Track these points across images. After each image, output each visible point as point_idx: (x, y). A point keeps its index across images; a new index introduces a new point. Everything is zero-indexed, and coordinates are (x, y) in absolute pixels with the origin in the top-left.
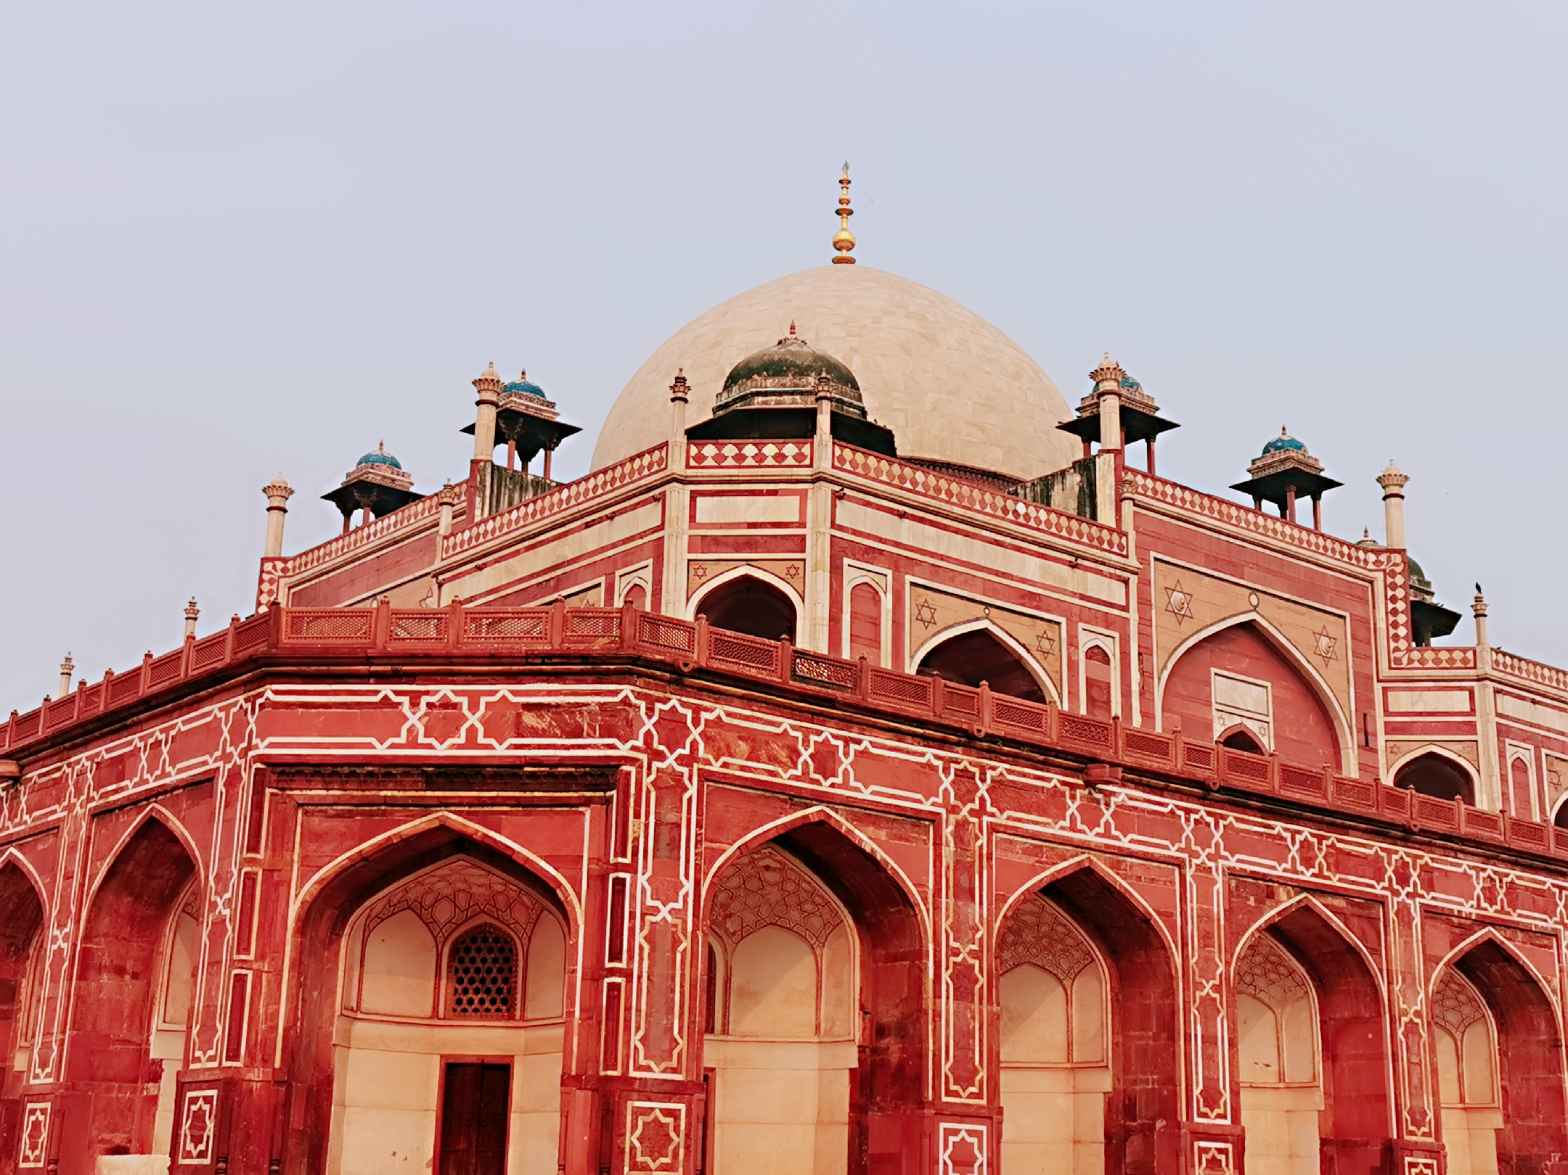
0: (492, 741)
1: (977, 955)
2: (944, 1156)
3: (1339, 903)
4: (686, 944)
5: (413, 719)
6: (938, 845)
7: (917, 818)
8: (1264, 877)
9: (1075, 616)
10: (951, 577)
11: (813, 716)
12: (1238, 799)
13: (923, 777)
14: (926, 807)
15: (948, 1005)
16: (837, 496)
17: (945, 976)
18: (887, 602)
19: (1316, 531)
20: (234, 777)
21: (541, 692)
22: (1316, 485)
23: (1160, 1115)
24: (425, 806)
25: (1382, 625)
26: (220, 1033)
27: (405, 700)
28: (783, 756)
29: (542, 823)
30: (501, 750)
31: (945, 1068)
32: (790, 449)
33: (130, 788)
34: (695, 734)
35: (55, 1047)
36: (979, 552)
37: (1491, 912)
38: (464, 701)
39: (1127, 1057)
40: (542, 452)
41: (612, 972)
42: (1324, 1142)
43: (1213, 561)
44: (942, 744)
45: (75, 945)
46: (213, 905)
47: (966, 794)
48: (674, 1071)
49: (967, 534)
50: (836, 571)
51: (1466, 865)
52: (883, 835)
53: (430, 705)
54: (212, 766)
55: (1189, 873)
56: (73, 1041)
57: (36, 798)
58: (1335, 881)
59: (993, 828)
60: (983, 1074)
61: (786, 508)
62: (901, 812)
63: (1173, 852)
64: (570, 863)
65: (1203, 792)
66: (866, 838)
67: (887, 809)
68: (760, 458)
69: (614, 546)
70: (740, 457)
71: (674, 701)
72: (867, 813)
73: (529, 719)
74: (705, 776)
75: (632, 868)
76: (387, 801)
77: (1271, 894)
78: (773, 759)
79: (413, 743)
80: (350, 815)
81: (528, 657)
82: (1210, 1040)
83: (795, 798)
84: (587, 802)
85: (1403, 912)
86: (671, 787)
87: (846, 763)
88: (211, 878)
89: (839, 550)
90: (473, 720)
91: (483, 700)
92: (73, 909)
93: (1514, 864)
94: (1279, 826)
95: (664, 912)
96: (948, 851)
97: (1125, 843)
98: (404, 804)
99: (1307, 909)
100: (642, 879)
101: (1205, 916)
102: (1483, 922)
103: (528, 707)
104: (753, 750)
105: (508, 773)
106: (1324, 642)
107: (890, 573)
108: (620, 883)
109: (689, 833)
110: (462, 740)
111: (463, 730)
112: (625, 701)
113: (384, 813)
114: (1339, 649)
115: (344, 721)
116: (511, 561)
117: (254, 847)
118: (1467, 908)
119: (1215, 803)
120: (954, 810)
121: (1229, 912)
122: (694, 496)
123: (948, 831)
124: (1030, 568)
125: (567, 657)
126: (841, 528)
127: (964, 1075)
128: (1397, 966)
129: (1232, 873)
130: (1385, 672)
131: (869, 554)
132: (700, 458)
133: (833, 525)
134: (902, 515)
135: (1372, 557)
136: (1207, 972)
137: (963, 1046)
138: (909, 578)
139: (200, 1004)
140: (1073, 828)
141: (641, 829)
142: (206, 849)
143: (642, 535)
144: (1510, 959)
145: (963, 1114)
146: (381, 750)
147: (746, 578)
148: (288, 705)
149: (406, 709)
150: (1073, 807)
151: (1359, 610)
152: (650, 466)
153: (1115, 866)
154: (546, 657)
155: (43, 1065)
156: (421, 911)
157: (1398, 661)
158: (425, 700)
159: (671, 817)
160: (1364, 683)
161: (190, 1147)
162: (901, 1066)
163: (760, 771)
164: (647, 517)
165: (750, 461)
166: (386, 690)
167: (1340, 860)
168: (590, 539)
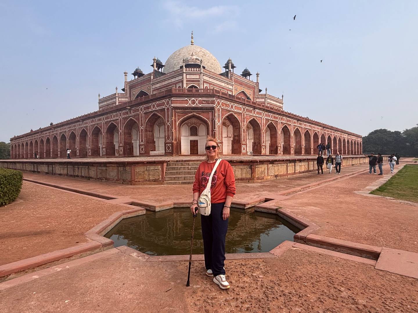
0: (199, 105)
1: (245, 128)
2: (242, 149)
3: (274, 122)
4: (221, 127)
5: (190, 102)
6: (242, 116)
7: (240, 113)
8: (268, 119)
9: (227, 90)
10: (215, 85)
11: (231, 102)
12: (267, 111)
13: (240, 109)
14: (241, 112)
15: (243, 133)
16: (203, 75)
17: (242, 130)
19: (249, 80)
20: (168, 109)
21: (205, 99)
22: (249, 74)
23: (259, 144)
24: (191, 112)
25: (256, 91)
26: (170, 138)
27: (189, 100)
28: (228, 106)
29: (205, 114)
30: (200, 106)
31: (242, 140)
32: (197, 69)
33: (150, 110)
34: (221, 104)
35: (144, 140)
36: (218, 83)
37: (286, 122)
38: (196, 100)
39: (255, 138)
40: (160, 68)
41: (214, 130)
42: (270, 146)
43: (239, 84)
44: (242, 105)
45: (144, 128)
46: (167, 124)
47: (244, 111)
48: (220, 141)
49: (217, 80)
50: (203, 85)
51: (284, 117)
52: (237, 115)
53: (192, 100)
54: (164, 107)
55: (262, 119)
56: (146, 139)
57: (134, 111)
58: (274, 119)
59: (246, 114)
60: (245, 140)
61: (197, 77)
62: (238, 113)
63: (261, 117)
64: (208, 119)
65: (264, 110)
66: (236, 116)
67: (237, 112)
68: (194, 70)
69: (176, 81)
70: (192, 70)
71: (219, 100)
72: (236, 113)
73: (203, 102)
74: (222, 109)
75: (216, 119)
76: (187, 112)
77: (269, 121)
78: (227, 107)
79: (190, 105)
80: (183, 113)
81: (203, 95)
82: (264, 136)
83: (230, 111)
84: (210, 112)
85: (279, 122)
86: (219, 110)
87: (234, 107)
88: (166, 121)
89: (204, 82)
90: (197, 102)
91: (198, 100)
92: (143, 124)
93: (288, 117)
94: (270, 114)
95: (219, 124)
96: (242, 117)
97: (257, 116)
98: (189, 112)
99: (271, 122)
100: (217, 120)
101: (263, 124)
102: (285, 123)
103: (203, 100)
104: (226, 106)
105: (201, 108)
106: (250, 93)
107: (209, 85)
108: (215, 121)
109: (220, 115)
110: (196, 104)
111: (196, 103)
112: (214, 100)
113: (187, 113)
114: (252, 94)
115: (182, 102)
116: (162, 83)
117: (172, 117)
118: (284, 122)
119: (265, 111)
120: (243, 112)
121: (265, 123)
122: (186, 75)
123: (242, 115)
124: (223, 84)
125: (208, 95)
126: (204, 79)
128: (278, 128)
129: (266, 119)
130: (256, 97)
131: (207, 83)
132: (187, 70)
133: (203, 79)
134: (210, 78)
135: (255, 83)
136: (263, 129)
137: (244, 138)
138: (211, 86)
139: (167, 135)
140: (253, 114)
141: (216, 114)
142: (165, 117)
143: (180, 80)
144: (287, 127)
145: (244, 145)
146: (186, 106)
147: (193, 85)
148: (174, 100)
149: (189, 101)
150: (253, 112)
151: (254, 90)
152: (180, 71)
153: (256, 118)
154: (205, 95)
155: (142, 141)
156: (187, 124)
157: (257, 95)
158: (191, 100)
159: (219, 113)
161: (168, 150)
162: (238, 139)
163: (226, 108)
164: (180, 78)
165: (193, 71)
166: (186, 98)
167: (275, 117)
168: (173, 80)
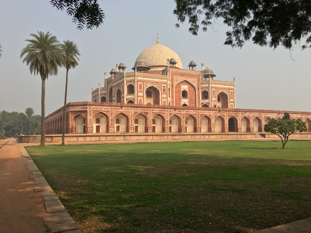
2: (110, 130)
3: (144, 113)
4: (92, 120)
6: (110, 112)
8: (137, 112)
9: (162, 83)
10: (149, 82)
12: (135, 107)
18: (142, 85)
21: (83, 107)
25: (201, 78)
31: (110, 125)
32: (133, 73)
41: (87, 121)
43: (181, 75)
50: (137, 83)
55: (130, 112)
59: (114, 111)
61: (133, 78)
64: (85, 116)
66: (104, 113)
67: (106, 111)
69: (122, 81)
71: (90, 107)
74: (93, 110)
79: (77, 110)
83: (99, 111)
84: (85, 112)
85: (150, 113)
87: (103, 108)
90: (80, 108)
93: (162, 109)
94: (138, 108)
95: (90, 118)
99: (141, 113)
101: (132, 115)
102: (158, 113)
104: (96, 109)
105: (82, 111)
106: (194, 81)
107: (142, 83)
109: (92, 114)
112: (87, 107)
113: (76, 113)
114: (196, 81)
115: (74, 109)
118: (156, 112)
119: (133, 107)
121: (134, 114)
124: (157, 80)
126: (138, 79)
127: (112, 125)
128: (149, 116)
130: (201, 83)
131: (140, 81)
134: (144, 77)
135: (200, 72)
136: (132, 118)
138: (145, 83)
144: (160, 115)
145: (112, 128)
147: (130, 84)
150: (120, 109)
151: (198, 77)
152: (123, 75)
153: (124, 112)
158: (77, 107)
159: (90, 113)
160: (198, 84)
167: (144, 110)
168: (120, 81)
